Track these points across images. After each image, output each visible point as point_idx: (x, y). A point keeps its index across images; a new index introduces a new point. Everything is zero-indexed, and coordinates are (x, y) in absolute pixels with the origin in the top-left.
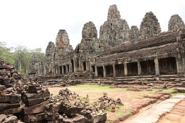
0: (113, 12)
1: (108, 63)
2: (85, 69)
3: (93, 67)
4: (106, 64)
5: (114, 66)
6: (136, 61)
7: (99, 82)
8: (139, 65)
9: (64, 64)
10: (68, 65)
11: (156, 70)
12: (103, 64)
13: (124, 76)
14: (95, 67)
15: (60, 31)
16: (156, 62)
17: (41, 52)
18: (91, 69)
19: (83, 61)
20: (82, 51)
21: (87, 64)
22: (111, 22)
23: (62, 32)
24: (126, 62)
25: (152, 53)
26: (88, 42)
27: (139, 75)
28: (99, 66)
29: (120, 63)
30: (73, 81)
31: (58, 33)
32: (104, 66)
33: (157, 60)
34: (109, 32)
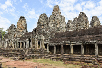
0: (56, 10)
1: (58, 43)
2: (39, 46)
3: (46, 45)
4: (56, 44)
5: (62, 46)
6: (80, 44)
7: (52, 58)
8: (82, 47)
9: (23, 41)
10: (26, 43)
11: (96, 52)
12: (54, 44)
13: (70, 54)
14: (48, 46)
15: (21, 17)
16: (96, 46)
17: (3, 31)
18: (44, 47)
19: (39, 40)
20: (38, 33)
21: (41, 43)
22: (55, 16)
23: (22, 18)
24: (72, 45)
25: (93, 40)
26: (42, 27)
27: (82, 55)
28: (51, 45)
29: (67, 44)
30: (31, 56)
31: (20, 19)
32: (54, 46)
33: (97, 45)
34: (53, 22)
